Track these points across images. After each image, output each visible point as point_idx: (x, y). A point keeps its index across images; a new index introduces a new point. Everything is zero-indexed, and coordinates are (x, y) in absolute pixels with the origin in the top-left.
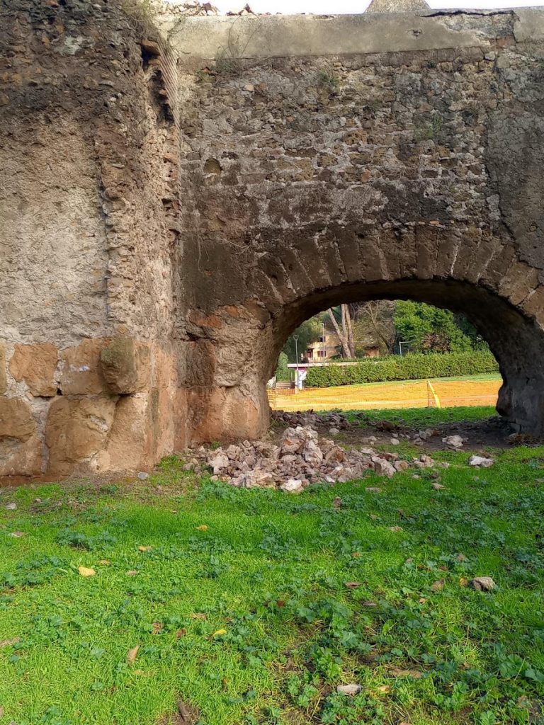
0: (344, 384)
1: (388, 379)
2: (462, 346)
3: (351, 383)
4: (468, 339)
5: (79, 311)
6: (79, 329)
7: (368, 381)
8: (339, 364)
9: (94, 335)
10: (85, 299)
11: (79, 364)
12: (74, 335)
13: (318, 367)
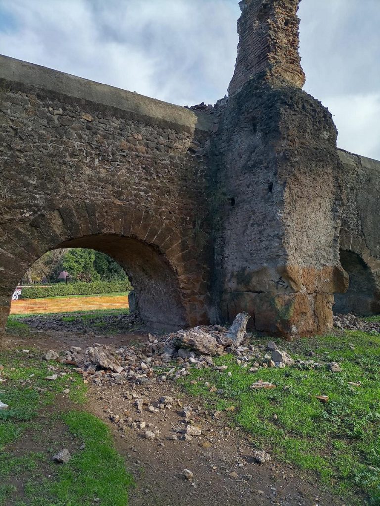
0: (44, 297)
1: (68, 294)
2: (97, 278)
3: (48, 297)
4: (99, 275)
5: (324, 254)
6: (323, 262)
7: (58, 295)
8: (42, 286)
9: (329, 265)
10: (326, 248)
11: (325, 278)
12: (320, 264)
13: (29, 288)
